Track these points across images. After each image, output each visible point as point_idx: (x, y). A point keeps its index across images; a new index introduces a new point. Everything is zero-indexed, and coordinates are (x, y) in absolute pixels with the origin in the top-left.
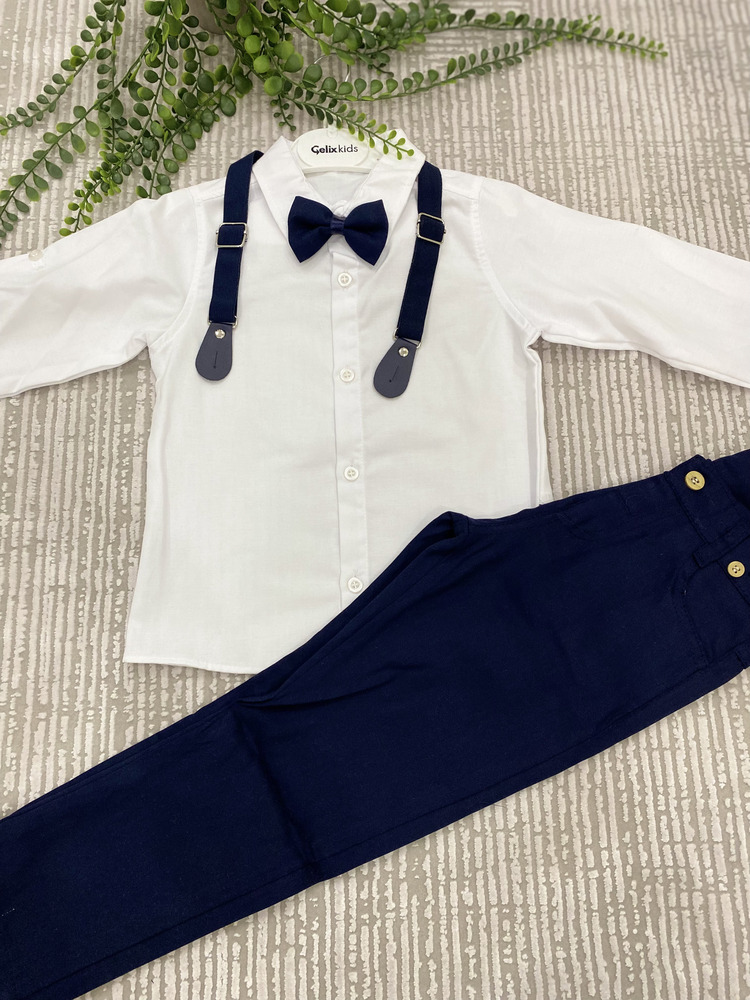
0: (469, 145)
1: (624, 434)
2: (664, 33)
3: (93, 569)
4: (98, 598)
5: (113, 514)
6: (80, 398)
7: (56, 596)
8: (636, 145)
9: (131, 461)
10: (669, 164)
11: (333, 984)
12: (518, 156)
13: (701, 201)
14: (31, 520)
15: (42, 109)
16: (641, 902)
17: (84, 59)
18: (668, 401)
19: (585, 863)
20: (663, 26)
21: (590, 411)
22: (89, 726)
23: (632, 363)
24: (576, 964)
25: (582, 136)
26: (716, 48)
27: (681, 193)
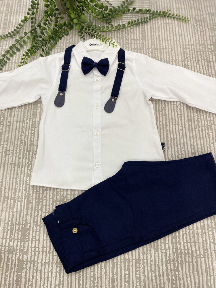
0: (133, 44)
1: (175, 125)
2: (189, 15)
3: (23, 159)
4: (24, 167)
5: (29, 143)
6: (21, 111)
7: (12, 166)
8: (180, 45)
9: (35, 129)
10: (190, 50)
11: (86, 281)
12: (147, 47)
13: (198, 61)
14: (6, 144)
15: (15, 33)
16: (177, 260)
17: (27, 19)
18: (188, 116)
19: (161, 247)
20: (189, 13)
21: (166, 118)
22: (19, 203)
23: (178, 105)
24: (158, 277)
25: (165, 42)
26: (203, 19)
27: (193, 58)
